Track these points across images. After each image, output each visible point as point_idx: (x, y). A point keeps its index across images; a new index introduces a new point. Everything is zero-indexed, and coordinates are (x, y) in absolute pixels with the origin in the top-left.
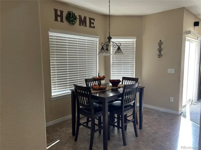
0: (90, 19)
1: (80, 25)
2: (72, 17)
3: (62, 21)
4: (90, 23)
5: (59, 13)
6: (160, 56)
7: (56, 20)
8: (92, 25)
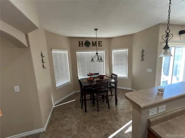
0: (99, 42)
1: (93, 46)
2: (88, 43)
3: (82, 46)
4: (99, 44)
5: (81, 43)
6: (142, 60)
7: (80, 46)
8: (100, 45)
